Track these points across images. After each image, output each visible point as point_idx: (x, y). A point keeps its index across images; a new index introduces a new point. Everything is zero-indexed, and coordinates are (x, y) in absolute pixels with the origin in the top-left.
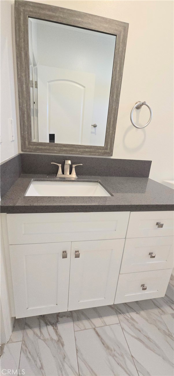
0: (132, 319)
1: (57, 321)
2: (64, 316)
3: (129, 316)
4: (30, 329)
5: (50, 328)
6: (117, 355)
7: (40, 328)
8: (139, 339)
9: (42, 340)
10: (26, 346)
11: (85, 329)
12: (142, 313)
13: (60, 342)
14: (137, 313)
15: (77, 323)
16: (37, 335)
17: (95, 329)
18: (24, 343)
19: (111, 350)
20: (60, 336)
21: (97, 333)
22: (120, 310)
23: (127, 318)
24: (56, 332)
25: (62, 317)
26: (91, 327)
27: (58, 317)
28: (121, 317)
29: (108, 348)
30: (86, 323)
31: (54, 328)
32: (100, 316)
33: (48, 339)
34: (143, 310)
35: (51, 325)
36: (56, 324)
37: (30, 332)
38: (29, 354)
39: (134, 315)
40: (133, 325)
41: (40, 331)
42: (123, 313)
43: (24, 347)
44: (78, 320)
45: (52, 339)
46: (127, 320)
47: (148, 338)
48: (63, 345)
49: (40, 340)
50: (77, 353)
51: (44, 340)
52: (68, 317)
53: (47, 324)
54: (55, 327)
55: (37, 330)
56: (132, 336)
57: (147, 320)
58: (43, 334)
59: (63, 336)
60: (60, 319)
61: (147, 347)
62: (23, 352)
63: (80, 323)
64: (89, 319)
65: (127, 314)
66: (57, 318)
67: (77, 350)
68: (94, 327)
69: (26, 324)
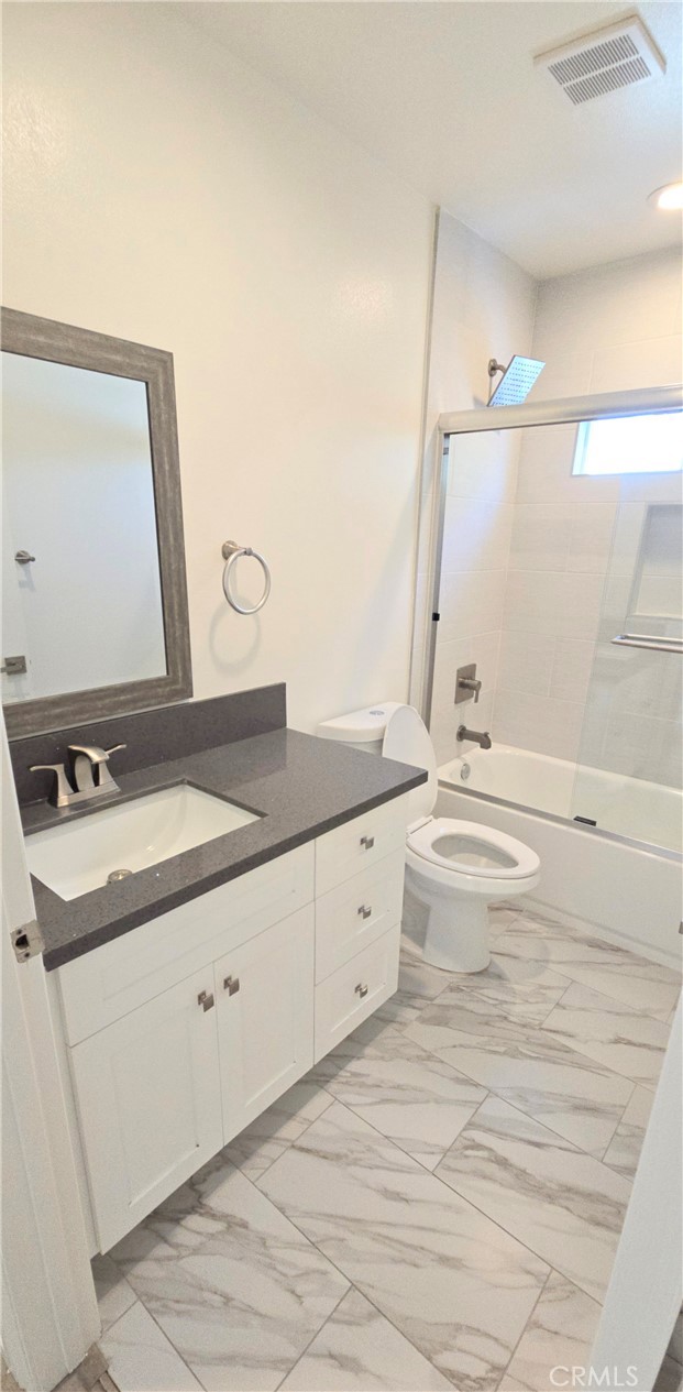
0: (355, 1075)
1: (200, 1196)
2: (210, 1173)
3: (348, 1074)
4: (141, 1263)
5: (194, 1221)
6: (362, 1155)
7: (166, 1241)
8: (385, 1101)
9: (189, 1255)
10: (158, 1299)
11: (274, 1161)
12: (369, 1051)
13: (234, 1225)
14: (359, 1058)
15: (249, 1163)
16: (169, 1258)
17: (293, 1147)
18: (145, 1297)
19: (346, 1156)
20: (227, 1216)
21: (302, 1149)
22: (324, 1075)
23: (345, 1080)
24: (213, 1216)
25: (205, 1180)
26: (283, 1149)
27: (196, 1187)
28: (333, 1086)
29: (338, 1157)
30: (268, 1150)
31: (201, 1215)
32: (291, 1116)
33: (201, 1244)
34: (365, 1045)
35: (189, 1213)
36: (201, 1203)
37: (144, 1269)
38: (177, 1306)
39: (354, 1066)
40: (362, 1085)
41: (171, 1245)
42: (333, 1076)
43: (154, 1305)
44: (247, 1158)
45: (212, 1236)
46: (347, 1083)
47: (398, 1087)
48: (244, 1225)
49: (181, 1262)
50: (283, 1213)
51: (196, 1251)
52: (218, 1169)
53: (177, 1221)
54: (202, 1211)
55: (162, 1250)
56: (371, 1104)
57: (382, 1058)
58: (182, 1245)
59: (228, 1211)
60: (202, 1188)
61: (403, 1103)
62: (157, 1312)
63: (256, 1161)
64: (269, 1137)
65: (342, 1073)
66: (195, 1190)
67: (282, 1210)
68: (289, 1144)
69: (120, 1263)
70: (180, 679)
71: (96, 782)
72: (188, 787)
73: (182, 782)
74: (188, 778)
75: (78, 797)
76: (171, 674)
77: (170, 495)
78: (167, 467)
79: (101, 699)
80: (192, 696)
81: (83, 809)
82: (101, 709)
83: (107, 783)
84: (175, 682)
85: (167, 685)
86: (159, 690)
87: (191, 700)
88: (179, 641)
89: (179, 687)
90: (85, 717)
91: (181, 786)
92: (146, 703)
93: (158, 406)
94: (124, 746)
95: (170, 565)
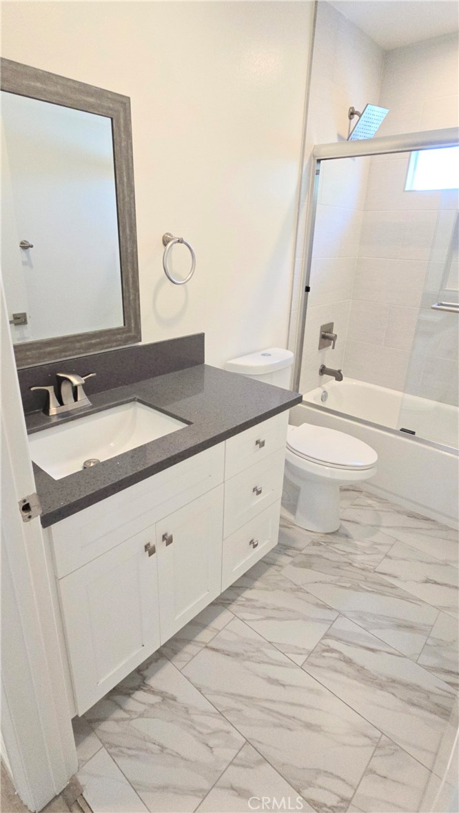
0: (248, 600)
1: (144, 678)
2: (151, 663)
3: (244, 600)
4: (104, 722)
5: (139, 695)
6: (251, 654)
7: (121, 708)
8: (267, 618)
9: (137, 718)
10: (116, 746)
11: (194, 657)
12: (257, 584)
13: (166, 698)
14: (251, 589)
15: (177, 657)
16: (123, 719)
17: (207, 647)
18: (108, 745)
19: (243, 655)
20: (162, 692)
21: (213, 649)
22: (228, 600)
23: (241, 603)
24: (153, 692)
25: (147, 668)
26: (199, 649)
27: (141, 673)
28: (234, 607)
29: (237, 655)
30: (190, 649)
31: (144, 691)
32: (205, 626)
33: (145, 711)
34: (256, 580)
35: (137, 690)
36: (144, 683)
37: (107, 726)
38: (130, 752)
39: (248, 594)
40: (254, 607)
41: (125, 711)
42: (233, 601)
43: (112, 750)
44: (176, 654)
45: (152, 706)
46: (243, 605)
47: (278, 609)
48: (174, 699)
49: (133, 723)
50: (200, 691)
51: (141, 716)
52: (156, 661)
53: (129, 695)
54: (144, 688)
55: (119, 714)
56: (258, 620)
57: (267, 589)
58: (132, 711)
59: (163, 688)
60: (145, 673)
61: (281, 619)
62: (117, 756)
63: (181, 656)
64: (191, 640)
65: (240, 598)
66: (141, 675)
67: (199, 689)
68: (204, 645)
69: (90, 721)
70: (133, 329)
71: (76, 399)
72: (138, 403)
73: (133, 400)
74: (138, 397)
75: (63, 409)
76: (126, 326)
77: (127, 199)
78: (125, 180)
79: (78, 341)
80: (141, 341)
81: (67, 417)
82: (80, 349)
83: (83, 398)
84: (129, 331)
85: (124, 332)
86: (119, 336)
87: (140, 344)
88: (132, 302)
89: (133, 334)
90: (67, 354)
91: (133, 402)
92: (110, 345)
93: (120, 136)
94: (94, 374)
95: (127, 249)
